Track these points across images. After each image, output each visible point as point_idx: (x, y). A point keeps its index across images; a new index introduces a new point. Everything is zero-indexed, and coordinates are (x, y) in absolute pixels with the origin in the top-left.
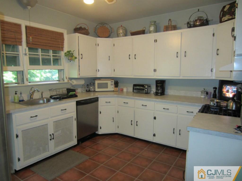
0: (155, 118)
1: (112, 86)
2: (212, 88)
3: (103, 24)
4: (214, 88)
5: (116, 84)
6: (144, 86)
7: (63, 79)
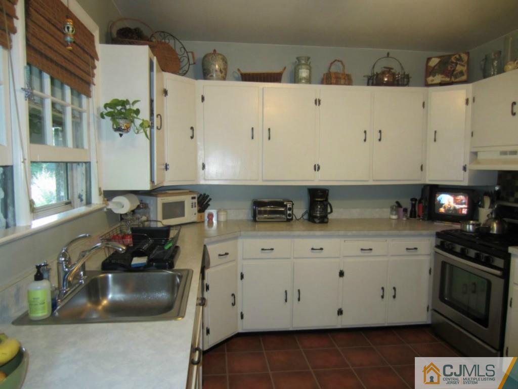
0: (341, 274)
1: (194, 208)
2: (409, 199)
3: (166, 34)
4: (412, 200)
5: (203, 202)
6: (285, 203)
7: (84, 197)
